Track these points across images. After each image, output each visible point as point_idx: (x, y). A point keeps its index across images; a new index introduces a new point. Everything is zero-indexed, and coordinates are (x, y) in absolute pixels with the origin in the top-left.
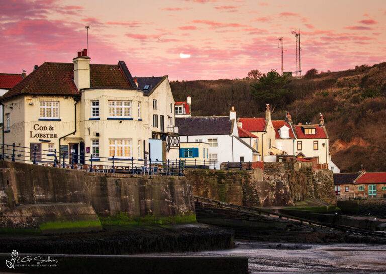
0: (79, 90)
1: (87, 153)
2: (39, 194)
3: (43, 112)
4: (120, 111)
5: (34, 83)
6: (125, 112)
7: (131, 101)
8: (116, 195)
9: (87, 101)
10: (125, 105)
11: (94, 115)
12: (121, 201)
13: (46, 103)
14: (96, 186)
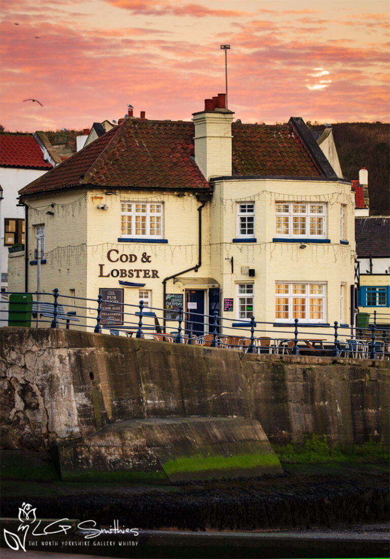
0: (207, 180)
1: (227, 310)
2: (152, 399)
3: (126, 225)
4: (300, 224)
5: (106, 164)
6: (312, 226)
7: (327, 203)
8: (305, 401)
9: (228, 204)
10: (312, 211)
11: (243, 232)
12: (314, 413)
13: (134, 207)
14: (263, 382)
